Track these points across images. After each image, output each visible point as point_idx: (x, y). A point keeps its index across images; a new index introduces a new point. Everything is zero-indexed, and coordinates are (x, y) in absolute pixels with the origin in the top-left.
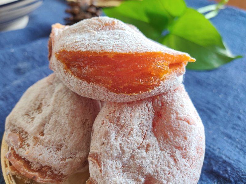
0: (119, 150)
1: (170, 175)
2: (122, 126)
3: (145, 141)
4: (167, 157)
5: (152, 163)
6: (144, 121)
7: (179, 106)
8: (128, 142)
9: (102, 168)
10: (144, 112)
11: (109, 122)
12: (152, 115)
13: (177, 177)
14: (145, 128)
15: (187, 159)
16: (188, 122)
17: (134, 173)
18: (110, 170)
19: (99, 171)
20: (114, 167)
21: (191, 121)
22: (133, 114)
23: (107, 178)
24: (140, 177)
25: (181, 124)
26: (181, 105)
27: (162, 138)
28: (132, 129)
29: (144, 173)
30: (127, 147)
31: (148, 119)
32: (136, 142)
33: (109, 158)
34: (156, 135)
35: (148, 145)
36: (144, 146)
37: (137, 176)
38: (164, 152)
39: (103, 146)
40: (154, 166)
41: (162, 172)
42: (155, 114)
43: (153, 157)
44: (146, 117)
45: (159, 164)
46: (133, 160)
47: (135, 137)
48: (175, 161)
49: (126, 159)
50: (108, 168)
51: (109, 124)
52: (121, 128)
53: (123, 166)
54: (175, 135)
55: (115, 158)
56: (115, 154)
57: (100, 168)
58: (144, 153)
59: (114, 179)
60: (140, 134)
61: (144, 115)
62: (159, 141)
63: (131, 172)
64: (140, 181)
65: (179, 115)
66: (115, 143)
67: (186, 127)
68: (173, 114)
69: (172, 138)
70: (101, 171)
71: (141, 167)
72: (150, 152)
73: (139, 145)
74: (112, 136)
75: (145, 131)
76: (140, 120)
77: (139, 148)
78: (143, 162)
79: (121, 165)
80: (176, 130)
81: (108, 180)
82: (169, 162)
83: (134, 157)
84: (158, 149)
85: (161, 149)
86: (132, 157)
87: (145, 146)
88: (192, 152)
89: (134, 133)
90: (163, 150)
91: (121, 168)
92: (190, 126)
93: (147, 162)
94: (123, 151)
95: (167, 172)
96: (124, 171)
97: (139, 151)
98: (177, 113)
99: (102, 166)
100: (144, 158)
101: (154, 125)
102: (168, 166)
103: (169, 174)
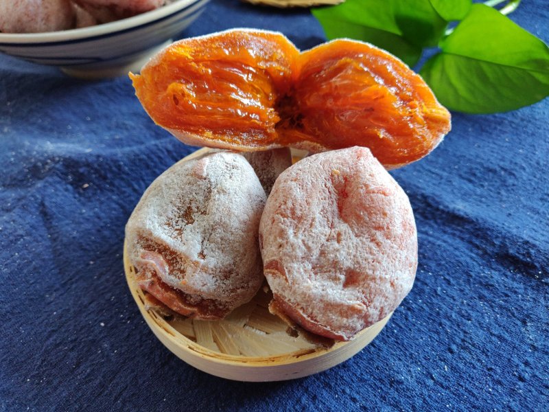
0: (304, 247)
1: (375, 263)
2: (300, 219)
3: (333, 230)
4: (367, 243)
5: (349, 254)
6: (326, 206)
7: (368, 177)
8: (312, 236)
9: (288, 276)
10: (324, 194)
11: (281, 217)
12: (334, 196)
13: (384, 264)
14: (329, 215)
15: (393, 239)
16: (384, 194)
17: (330, 271)
18: (298, 275)
19: (284, 281)
20: (302, 270)
21: (387, 192)
22: (310, 200)
23: (297, 286)
24: (338, 275)
25: (375, 198)
26: (370, 175)
27: (354, 222)
28: (313, 220)
29: (342, 268)
30: (313, 242)
31: (331, 202)
32: (322, 234)
33: (293, 262)
34: (346, 221)
35: (339, 235)
36: (333, 236)
37: (334, 275)
38: (361, 238)
39: (281, 249)
40: (352, 257)
41: (364, 261)
42: (339, 194)
43: (349, 248)
44: (327, 201)
45: (358, 254)
46: (325, 257)
47: (320, 229)
48: (378, 244)
49: (314, 257)
50: (295, 274)
51: (282, 219)
53: (313, 268)
54: (370, 214)
55: (300, 259)
56: (300, 254)
57: (284, 277)
58: (336, 245)
59: (305, 284)
60: (326, 223)
61: (325, 199)
62: (351, 227)
63: (325, 272)
64: (339, 279)
65: (370, 188)
66: (296, 241)
67: (383, 201)
68: (362, 188)
69: (368, 219)
70: (286, 280)
71: (337, 262)
72: (343, 242)
73: (327, 237)
74: (289, 233)
75: (330, 219)
76: (321, 206)
77: (327, 241)
78: (338, 255)
79: (310, 267)
80: (370, 207)
81: (299, 287)
82: (370, 249)
83: (324, 253)
84: (353, 236)
85: (357, 236)
86: (322, 253)
87: (335, 236)
88: (397, 229)
89: (317, 224)
90: (360, 236)
91: (311, 270)
92: (388, 197)
93: (342, 254)
94: (309, 248)
95: (370, 260)
96: (316, 274)
97: (329, 243)
98: (367, 186)
99: (287, 273)
100: (338, 250)
101: (340, 209)
102: (371, 253)
103: (373, 262)
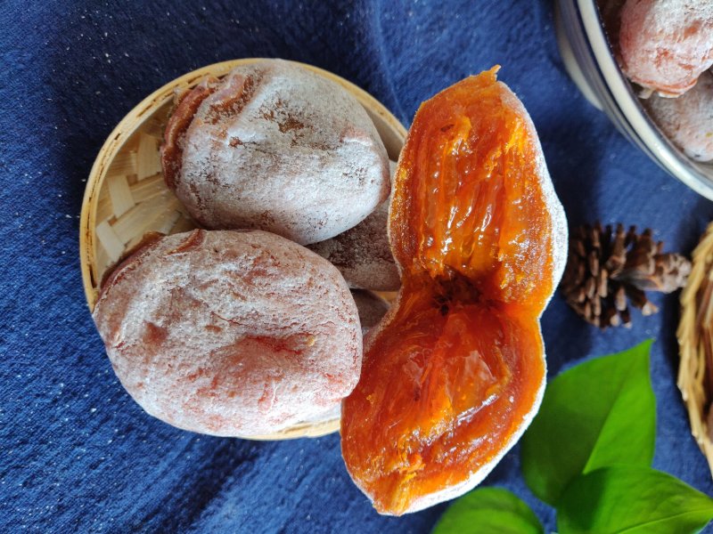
2: (248, 281)
3: (227, 323)
6: (264, 320)
9: (175, 255)
10: (281, 319)
11: (255, 257)
12: (278, 333)
13: (165, 380)
14: (251, 322)
16: (262, 400)
17: (170, 309)
18: (173, 268)
19: (171, 249)
20: (179, 274)
21: (264, 405)
22: (272, 299)
23: (160, 264)
24: (163, 319)
25: (258, 386)
26: (296, 387)
27: (232, 353)
28: (244, 299)
29: (170, 324)
30: (212, 293)
31: (269, 327)
32: (222, 308)
34: (239, 343)
35: (218, 329)
36: (217, 322)
37: (165, 313)
38: (208, 358)
39: (212, 251)
40: (182, 340)
41: (172, 354)
42: (282, 340)
43: (197, 338)
44: (271, 322)
45: (185, 349)
47: (231, 306)
48: (192, 377)
49: (193, 292)
50: (176, 265)
51: (252, 258)
52: (245, 280)
53: (180, 289)
54: (237, 375)
55: (193, 274)
56: (199, 274)
57: (175, 251)
58: (203, 323)
59: (159, 276)
61: (274, 320)
62: (227, 348)
63: (171, 303)
65: (274, 382)
66: (218, 271)
67: (252, 396)
68: (278, 371)
69: (231, 370)
70: (172, 253)
71: (179, 319)
72: (206, 333)
73: (217, 313)
74: (231, 264)
75: (244, 322)
76: (264, 313)
77: (213, 313)
78: (188, 322)
79: (183, 285)
80: (247, 377)
81: (157, 267)
82: (189, 366)
83: (196, 306)
84: (213, 347)
85: (213, 352)
86: (197, 303)
87: (217, 324)
88: (211, 407)
89: (238, 303)
90: (211, 356)
91: (178, 286)
92: (256, 404)
94: (205, 287)
95: (172, 362)
96: (173, 291)
97: (208, 314)
98: (279, 379)
99: (179, 254)
100: (195, 323)
101: (260, 339)
102: (183, 365)
103: (169, 365)
